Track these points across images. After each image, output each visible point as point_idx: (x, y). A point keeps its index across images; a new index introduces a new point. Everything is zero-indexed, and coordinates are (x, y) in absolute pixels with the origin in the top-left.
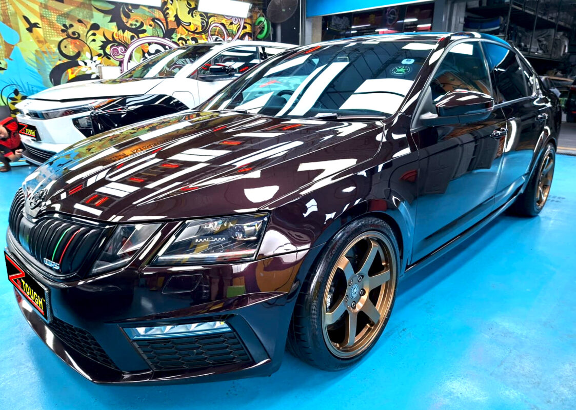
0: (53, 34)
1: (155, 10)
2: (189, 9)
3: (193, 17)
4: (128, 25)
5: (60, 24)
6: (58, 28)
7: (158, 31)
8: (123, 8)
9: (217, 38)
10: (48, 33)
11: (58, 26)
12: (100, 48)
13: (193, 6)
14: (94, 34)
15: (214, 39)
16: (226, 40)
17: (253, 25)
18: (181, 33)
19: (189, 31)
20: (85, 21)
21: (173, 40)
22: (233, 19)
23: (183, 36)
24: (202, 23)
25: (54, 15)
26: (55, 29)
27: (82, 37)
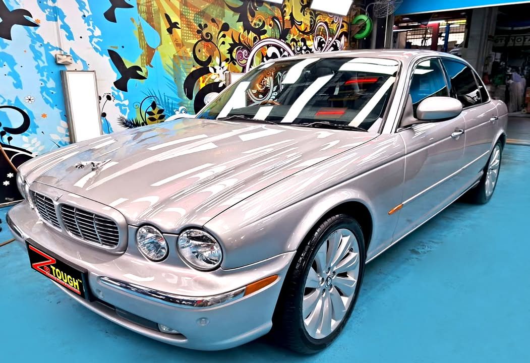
0: (190, 35)
1: (276, 8)
2: (301, 7)
3: (304, 15)
4: (252, 25)
5: (196, 23)
6: (195, 28)
7: (276, 31)
8: (250, 5)
9: (321, 38)
10: (185, 34)
11: (194, 25)
12: (228, 51)
13: (305, 3)
14: (224, 36)
15: (319, 39)
16: (327, 40)
17: (350, 25)
18: (294, 34)
19: (300, 31)
20: (217, 20)
21: (287, 41)
22: (335, 17)
23: (295, 37)
24: (311, 22)
25: (192, 14)
26: (192, 30)
27: (214, 40)
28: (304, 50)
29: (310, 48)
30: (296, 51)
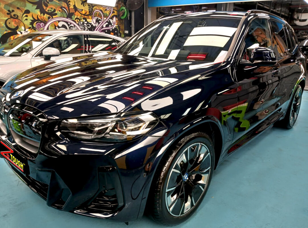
0: (2, 15)
1: (62, 2)
2: (81, 2)
4: (47, 11)
5: (6, 9)
6: (5, 12)
7: (64, 14)
8: (44, 1)
9: (98, 18)
11: (5, 11)
12: (30, 24)
14: (27, 16)
15: (96, 18)
16: (103, 19)
17: (118, 11)
18: (77, 15)
19: (81, 14)
20: (21, 8)
21: (73, 19)
22: (107, 8)
23: (78, 17)
24: (89, 9)
25: (2, 4)
26: (3, 13)
27: (20, 18)
28: (86, 24)
29: (90, 23)
30: (79, 24)
